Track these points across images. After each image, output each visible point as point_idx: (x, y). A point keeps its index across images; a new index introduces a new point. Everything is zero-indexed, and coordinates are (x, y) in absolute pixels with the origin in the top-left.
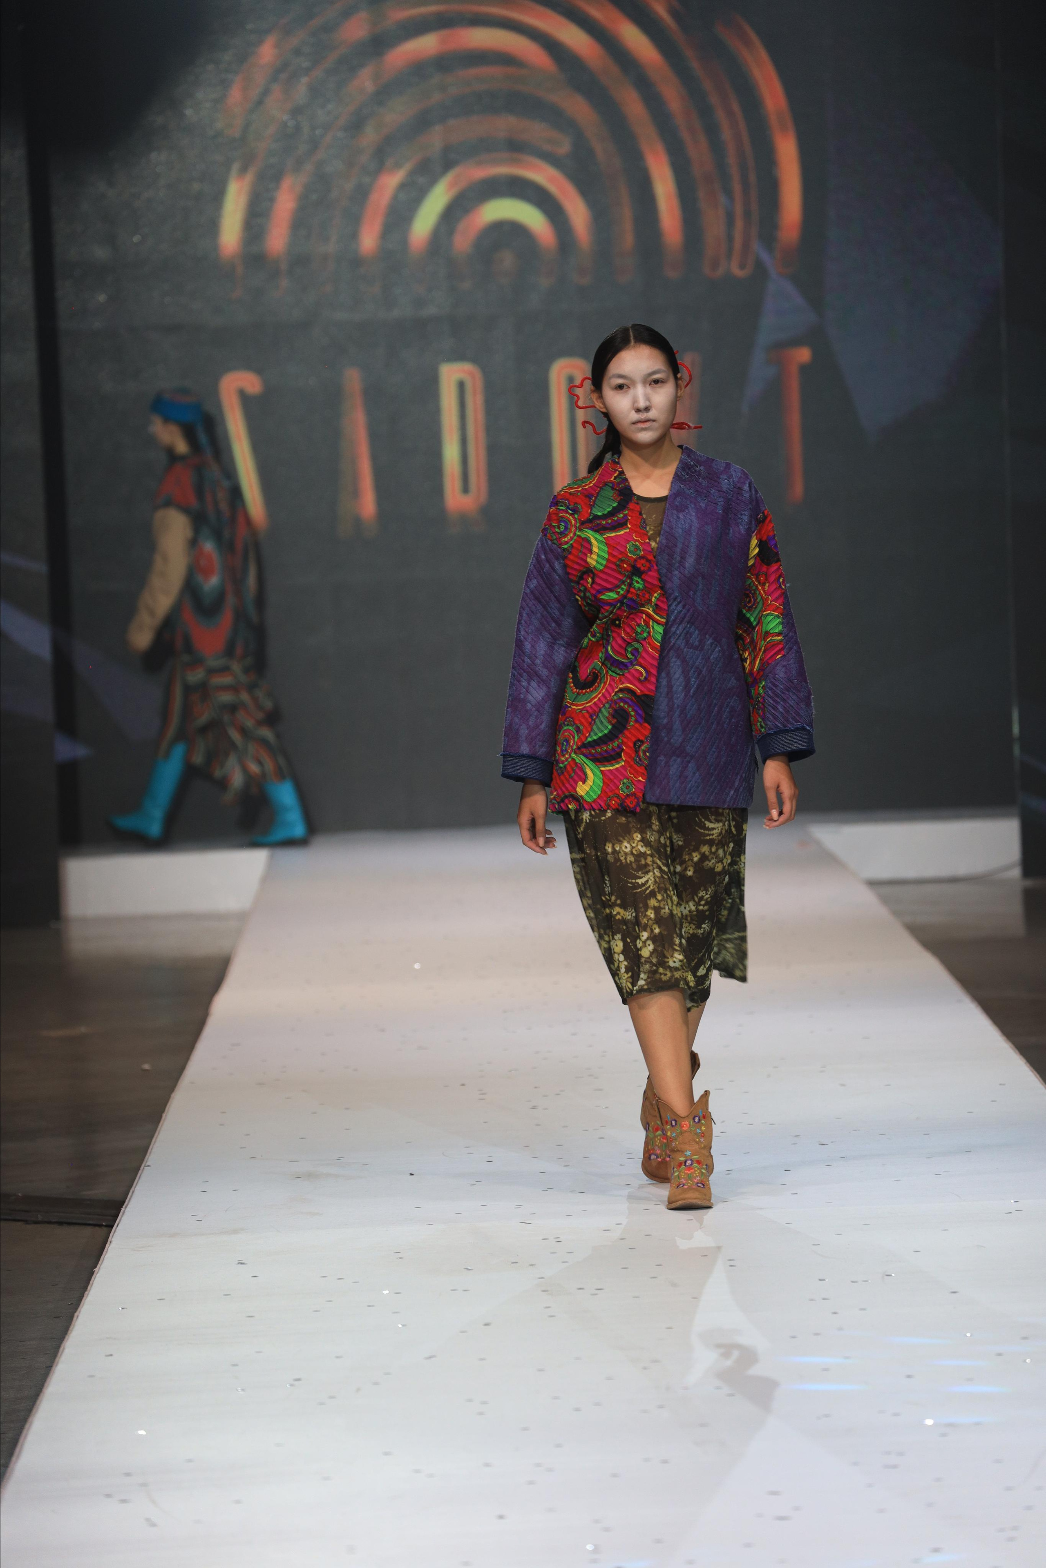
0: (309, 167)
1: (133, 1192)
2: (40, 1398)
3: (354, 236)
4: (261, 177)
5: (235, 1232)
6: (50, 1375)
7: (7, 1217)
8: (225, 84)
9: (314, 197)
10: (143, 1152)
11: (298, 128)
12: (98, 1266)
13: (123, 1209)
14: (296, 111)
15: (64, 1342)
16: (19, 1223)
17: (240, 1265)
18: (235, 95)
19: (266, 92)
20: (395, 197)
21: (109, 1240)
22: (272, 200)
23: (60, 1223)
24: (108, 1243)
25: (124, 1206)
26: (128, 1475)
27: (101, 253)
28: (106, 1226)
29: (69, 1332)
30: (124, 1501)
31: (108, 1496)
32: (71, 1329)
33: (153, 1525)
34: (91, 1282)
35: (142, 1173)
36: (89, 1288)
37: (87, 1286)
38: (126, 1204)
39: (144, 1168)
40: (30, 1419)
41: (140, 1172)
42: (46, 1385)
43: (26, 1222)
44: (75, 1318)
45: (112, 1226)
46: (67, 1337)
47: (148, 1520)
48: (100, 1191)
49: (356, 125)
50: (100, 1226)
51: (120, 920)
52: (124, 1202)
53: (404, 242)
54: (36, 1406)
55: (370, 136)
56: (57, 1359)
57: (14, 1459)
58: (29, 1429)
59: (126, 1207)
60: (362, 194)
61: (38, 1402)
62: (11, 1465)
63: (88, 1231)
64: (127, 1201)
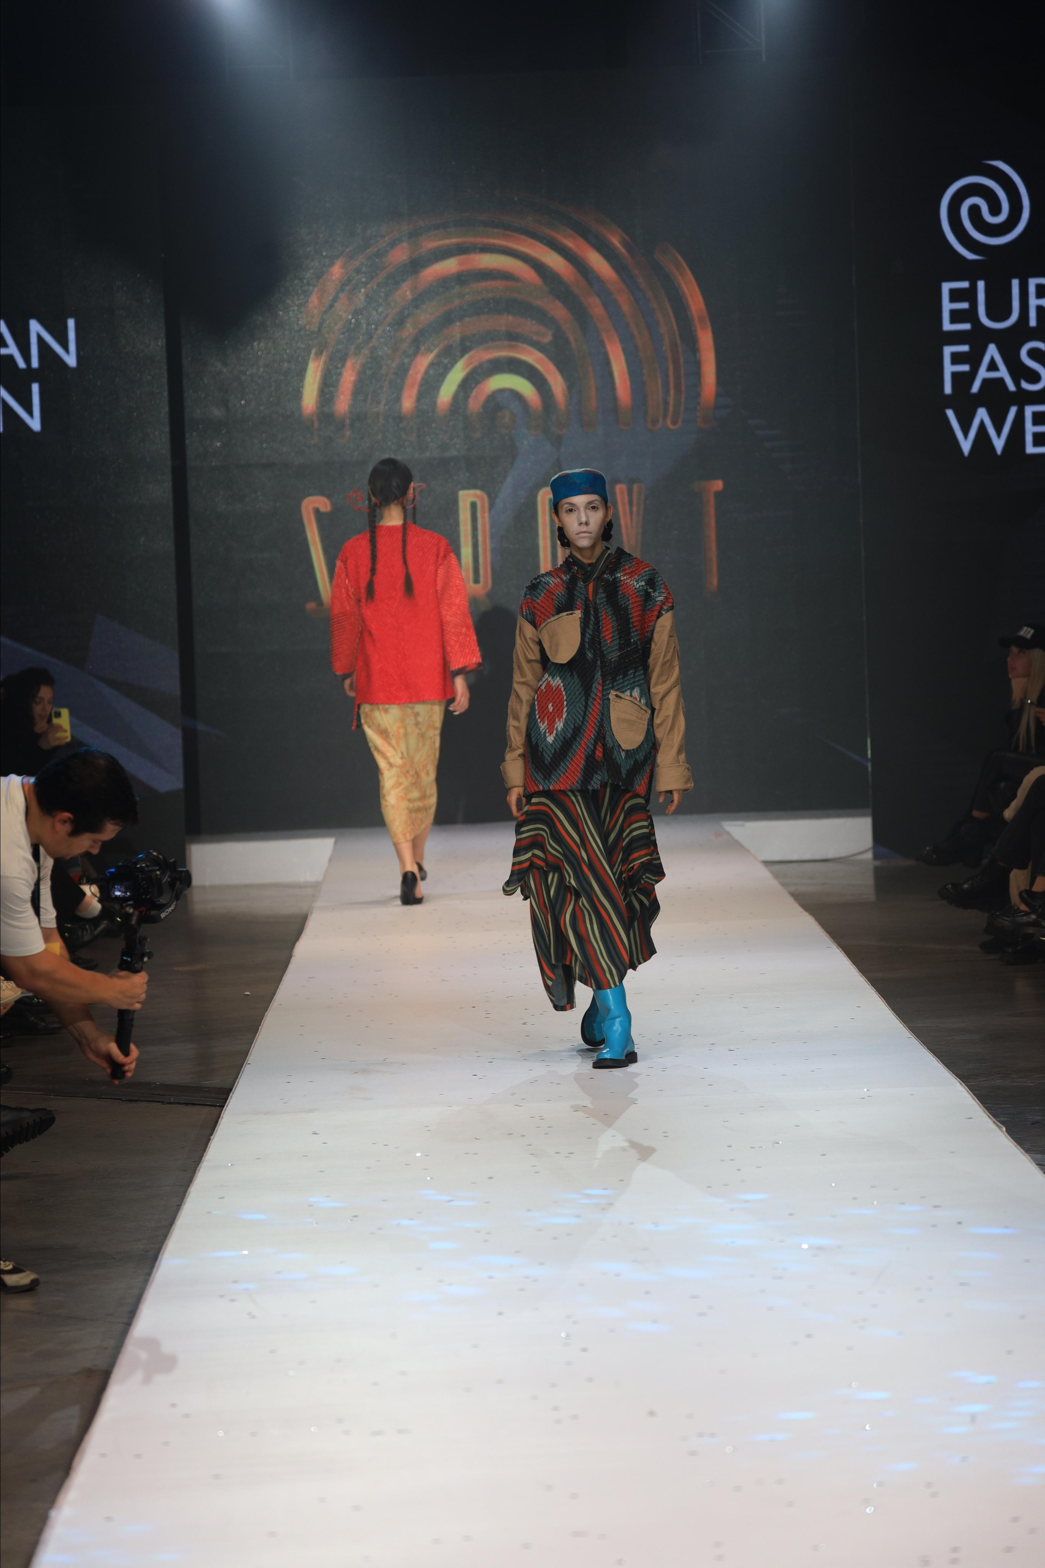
0: (365, 351)
1: (238, 1082)
2: (173, 1227)
3: (398, 399)
4: (331, 358)
5: (311, 1111)
6: (180, 1212)
7: (149, 1099)
8: (308, 294)
9: (369, 372)
10: (245, 1054)
11: (358, 323)
12: (214, 1134)
13: (231, 1094)
14: (356, 313)
15: (189, 1189)
16: (158, 1103)
17: (314, 1135)
18: (314, 299)
19: (335, 299)
20: (427, 372)
21: (221, 1117)
22: (340, 374)
23: (186, 1104)
24: (221, 1118)
25: (232, 1093)
26: (235, 1282)
27: (217, 413)
28: (219, 1106)
29: (193, 1181)
30: (232, 1300)
31: (222, 1296)
32: (194, 1179)
33: (254, 1317)
34: (209, 1146)
35: (244, 1069)
36: (207, 1150)
37: (206, 1149)
38: (233, 1091)
39: (245, 1066)
40: (166, 1243)
41: (243, 1068)
42: (177, 1218)
43: (163, 1102)
44: (197, 1172)
45: (223, 1106)
46: (191, 1185)
47: (249, 1314)
48: (215, 1082)
49: (400, 322)
50: (215, 1106)
51: (229, 887)
52: (232, 1089)
53: (434, 404)
54: (170, 1233)
55: (409, 330)
56: (185, 1200)
57: (155, 1269)
58: (165, 1248)
59: (233, 1093)
60: (403, 371)
61: (172, 1230)
62: (153, 1275)
63: (206, 1110)
64: (234, 1089)
